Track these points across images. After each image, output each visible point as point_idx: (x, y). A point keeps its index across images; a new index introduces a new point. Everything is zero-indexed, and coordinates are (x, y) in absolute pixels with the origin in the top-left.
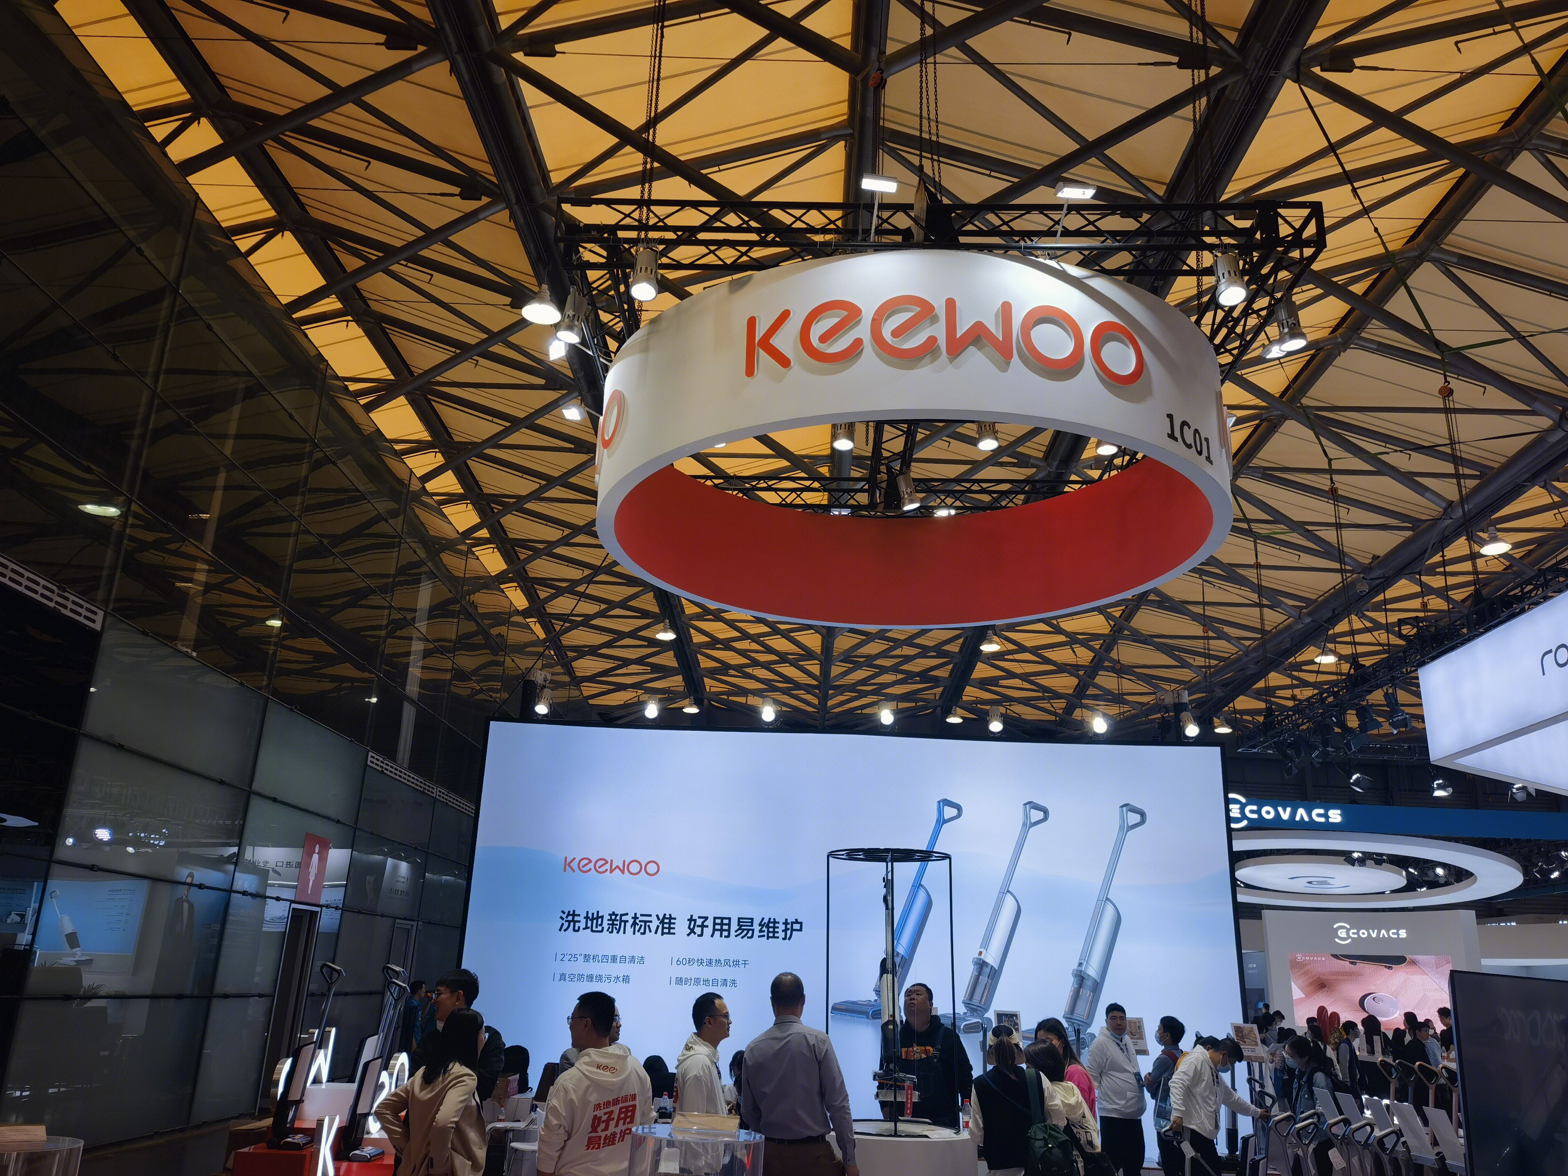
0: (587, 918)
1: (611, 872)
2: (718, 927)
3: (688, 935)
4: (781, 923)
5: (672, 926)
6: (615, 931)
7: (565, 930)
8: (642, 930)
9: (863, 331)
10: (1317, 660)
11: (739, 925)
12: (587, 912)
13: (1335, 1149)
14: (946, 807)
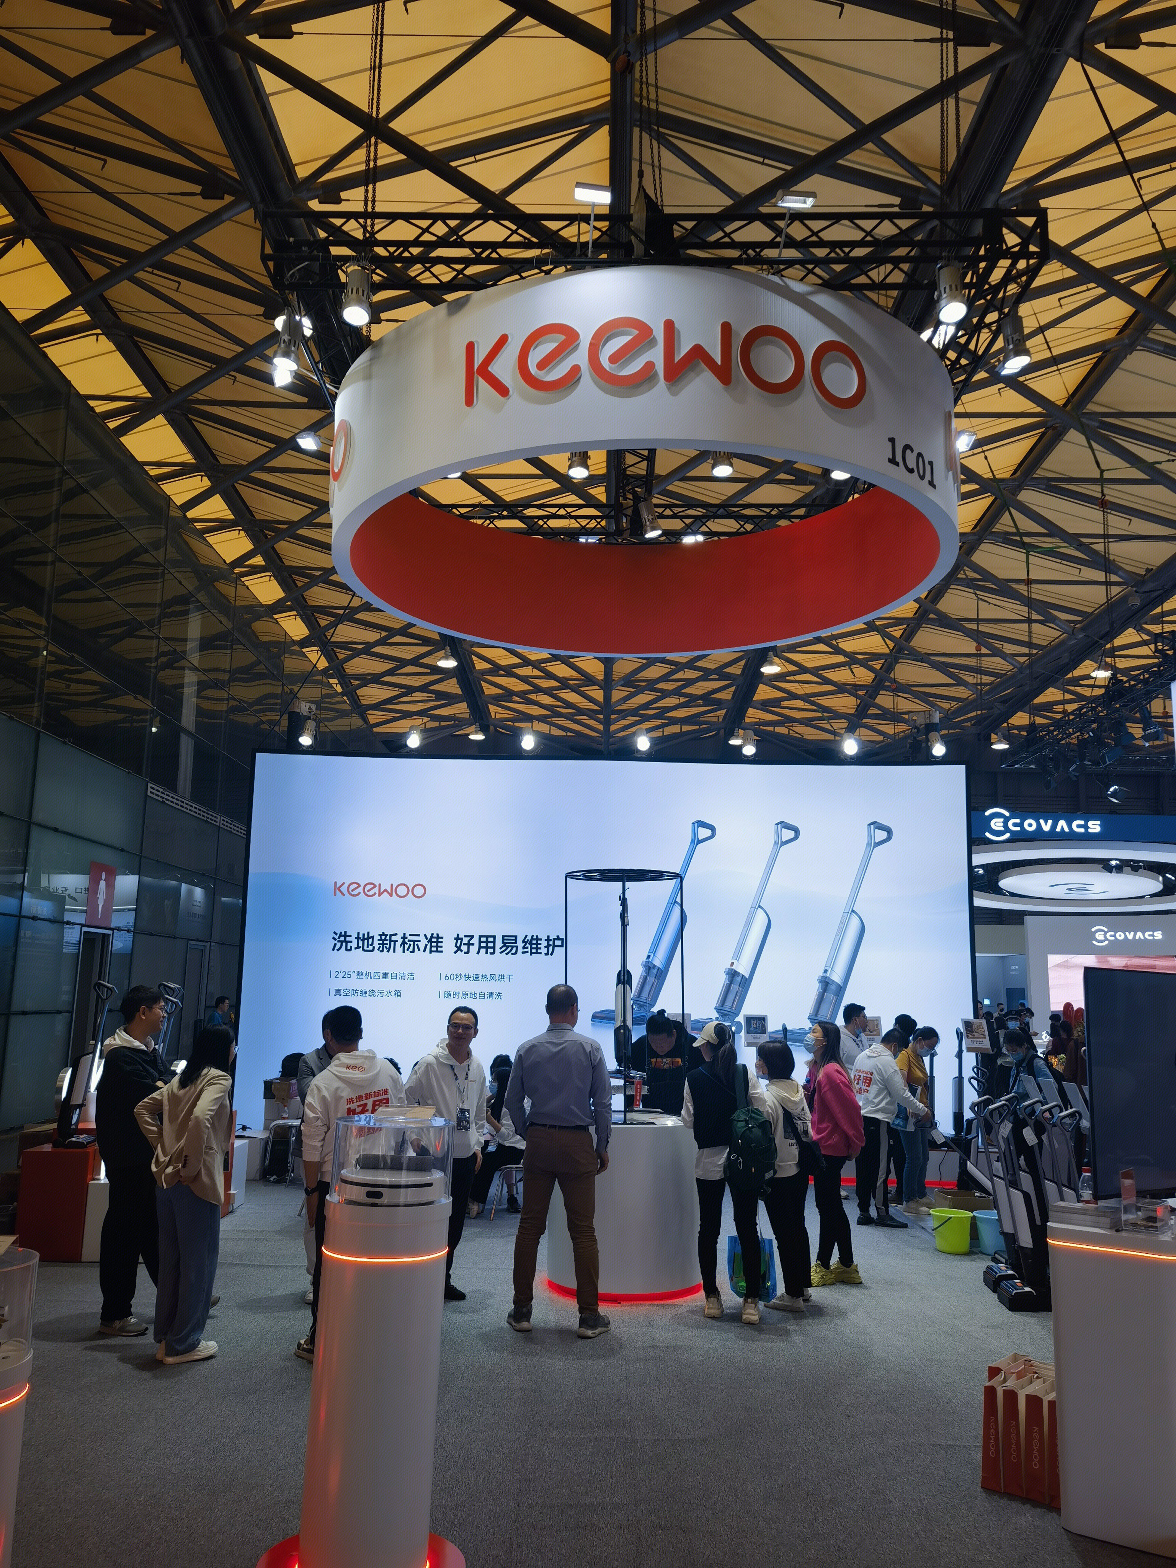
0: (358, 938)
1: (380, 895)
2: (483, 945)
3: (455, 952)
4: (543, 940)
5: (440, 944)
6: (385, 950)
7: (338, 950)
8: (411, 949)
9: (580, 357)
10: (1094, 675)
11: (503, 942)
12: (358, 933)
13: (1028, 1128)
14: (700, 828)
